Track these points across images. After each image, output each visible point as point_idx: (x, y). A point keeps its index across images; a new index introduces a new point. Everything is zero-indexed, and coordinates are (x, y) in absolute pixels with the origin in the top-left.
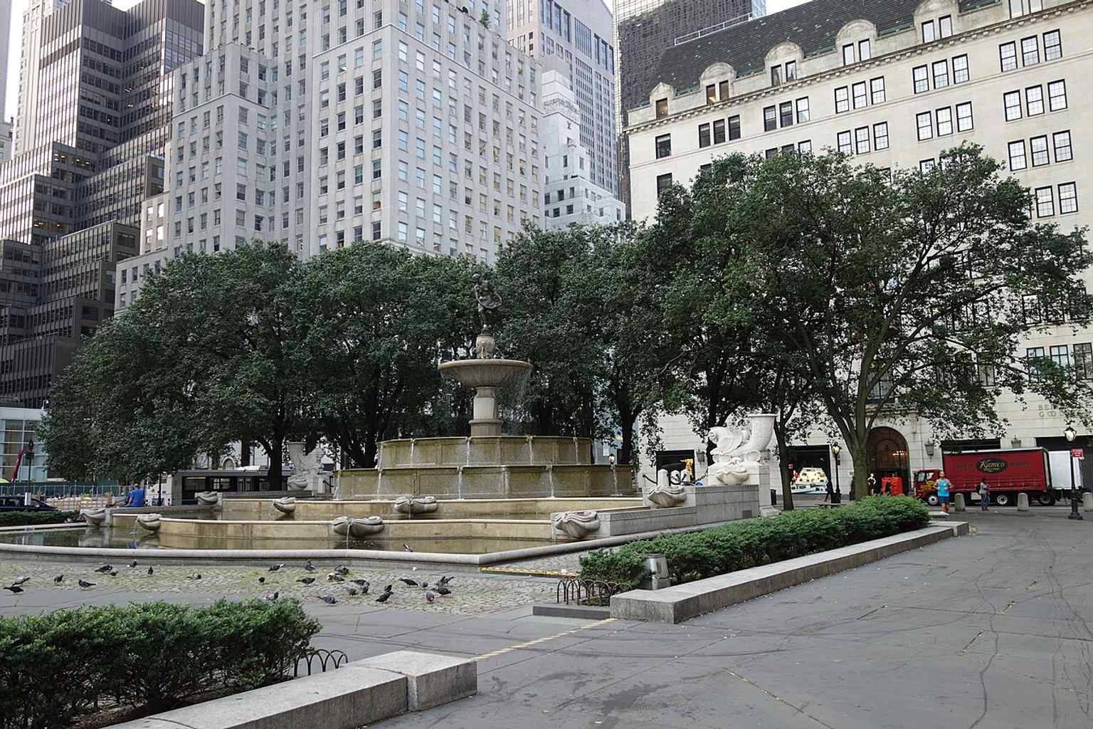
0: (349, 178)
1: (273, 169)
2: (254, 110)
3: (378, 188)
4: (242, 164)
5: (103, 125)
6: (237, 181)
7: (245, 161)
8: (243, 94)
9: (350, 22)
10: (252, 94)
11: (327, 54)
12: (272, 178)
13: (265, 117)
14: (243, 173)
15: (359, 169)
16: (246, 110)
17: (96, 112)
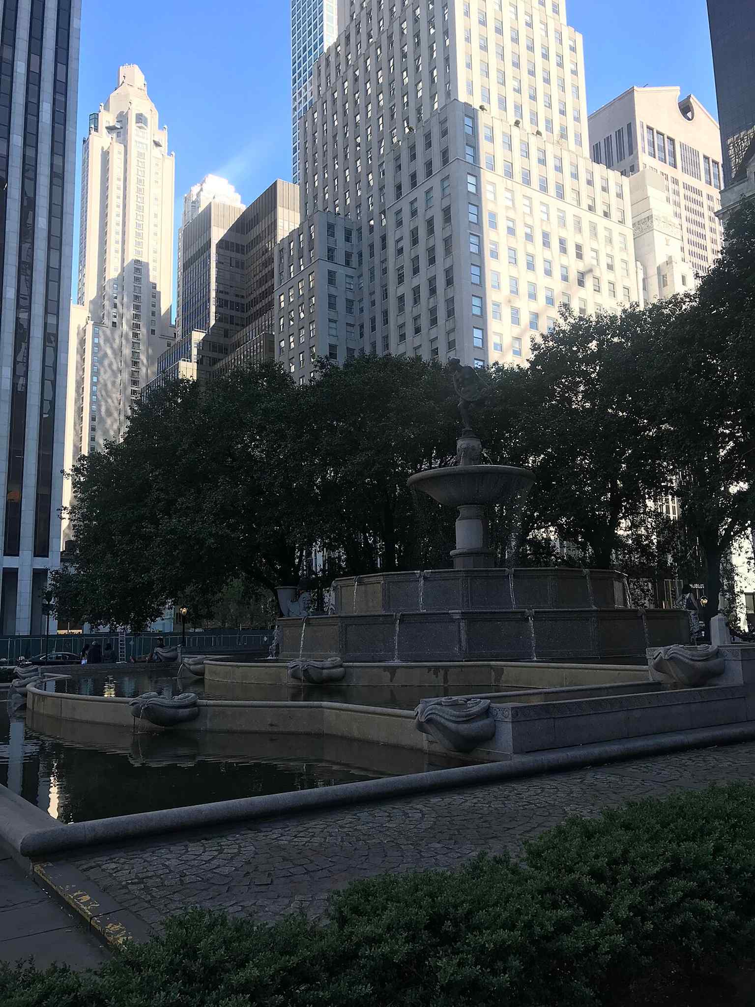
0: (424, 322)
1: (362, 327)
2: (341, 272)
3: (452, 326)
4: (333, 325)
5: (234, 313)
6: (328, 341)
7: (335, 322)
8: (331, 258)
9: (419, 166)
10: (340, 257)
11: (401, 202)
12: (362, 335)
13: (352, 277)
14: (335, 334)
15: (433, 311)
16: (335, 272)
17: (226, 301)
